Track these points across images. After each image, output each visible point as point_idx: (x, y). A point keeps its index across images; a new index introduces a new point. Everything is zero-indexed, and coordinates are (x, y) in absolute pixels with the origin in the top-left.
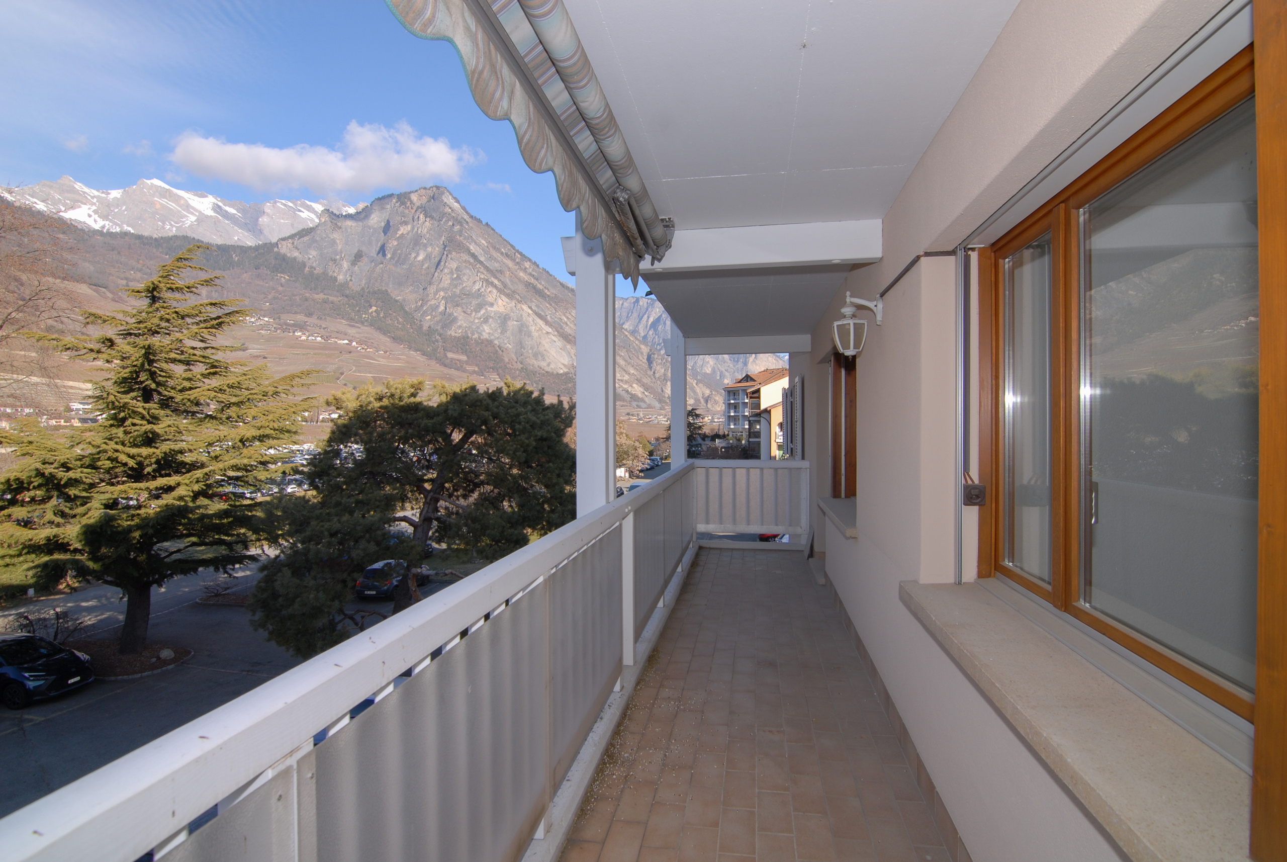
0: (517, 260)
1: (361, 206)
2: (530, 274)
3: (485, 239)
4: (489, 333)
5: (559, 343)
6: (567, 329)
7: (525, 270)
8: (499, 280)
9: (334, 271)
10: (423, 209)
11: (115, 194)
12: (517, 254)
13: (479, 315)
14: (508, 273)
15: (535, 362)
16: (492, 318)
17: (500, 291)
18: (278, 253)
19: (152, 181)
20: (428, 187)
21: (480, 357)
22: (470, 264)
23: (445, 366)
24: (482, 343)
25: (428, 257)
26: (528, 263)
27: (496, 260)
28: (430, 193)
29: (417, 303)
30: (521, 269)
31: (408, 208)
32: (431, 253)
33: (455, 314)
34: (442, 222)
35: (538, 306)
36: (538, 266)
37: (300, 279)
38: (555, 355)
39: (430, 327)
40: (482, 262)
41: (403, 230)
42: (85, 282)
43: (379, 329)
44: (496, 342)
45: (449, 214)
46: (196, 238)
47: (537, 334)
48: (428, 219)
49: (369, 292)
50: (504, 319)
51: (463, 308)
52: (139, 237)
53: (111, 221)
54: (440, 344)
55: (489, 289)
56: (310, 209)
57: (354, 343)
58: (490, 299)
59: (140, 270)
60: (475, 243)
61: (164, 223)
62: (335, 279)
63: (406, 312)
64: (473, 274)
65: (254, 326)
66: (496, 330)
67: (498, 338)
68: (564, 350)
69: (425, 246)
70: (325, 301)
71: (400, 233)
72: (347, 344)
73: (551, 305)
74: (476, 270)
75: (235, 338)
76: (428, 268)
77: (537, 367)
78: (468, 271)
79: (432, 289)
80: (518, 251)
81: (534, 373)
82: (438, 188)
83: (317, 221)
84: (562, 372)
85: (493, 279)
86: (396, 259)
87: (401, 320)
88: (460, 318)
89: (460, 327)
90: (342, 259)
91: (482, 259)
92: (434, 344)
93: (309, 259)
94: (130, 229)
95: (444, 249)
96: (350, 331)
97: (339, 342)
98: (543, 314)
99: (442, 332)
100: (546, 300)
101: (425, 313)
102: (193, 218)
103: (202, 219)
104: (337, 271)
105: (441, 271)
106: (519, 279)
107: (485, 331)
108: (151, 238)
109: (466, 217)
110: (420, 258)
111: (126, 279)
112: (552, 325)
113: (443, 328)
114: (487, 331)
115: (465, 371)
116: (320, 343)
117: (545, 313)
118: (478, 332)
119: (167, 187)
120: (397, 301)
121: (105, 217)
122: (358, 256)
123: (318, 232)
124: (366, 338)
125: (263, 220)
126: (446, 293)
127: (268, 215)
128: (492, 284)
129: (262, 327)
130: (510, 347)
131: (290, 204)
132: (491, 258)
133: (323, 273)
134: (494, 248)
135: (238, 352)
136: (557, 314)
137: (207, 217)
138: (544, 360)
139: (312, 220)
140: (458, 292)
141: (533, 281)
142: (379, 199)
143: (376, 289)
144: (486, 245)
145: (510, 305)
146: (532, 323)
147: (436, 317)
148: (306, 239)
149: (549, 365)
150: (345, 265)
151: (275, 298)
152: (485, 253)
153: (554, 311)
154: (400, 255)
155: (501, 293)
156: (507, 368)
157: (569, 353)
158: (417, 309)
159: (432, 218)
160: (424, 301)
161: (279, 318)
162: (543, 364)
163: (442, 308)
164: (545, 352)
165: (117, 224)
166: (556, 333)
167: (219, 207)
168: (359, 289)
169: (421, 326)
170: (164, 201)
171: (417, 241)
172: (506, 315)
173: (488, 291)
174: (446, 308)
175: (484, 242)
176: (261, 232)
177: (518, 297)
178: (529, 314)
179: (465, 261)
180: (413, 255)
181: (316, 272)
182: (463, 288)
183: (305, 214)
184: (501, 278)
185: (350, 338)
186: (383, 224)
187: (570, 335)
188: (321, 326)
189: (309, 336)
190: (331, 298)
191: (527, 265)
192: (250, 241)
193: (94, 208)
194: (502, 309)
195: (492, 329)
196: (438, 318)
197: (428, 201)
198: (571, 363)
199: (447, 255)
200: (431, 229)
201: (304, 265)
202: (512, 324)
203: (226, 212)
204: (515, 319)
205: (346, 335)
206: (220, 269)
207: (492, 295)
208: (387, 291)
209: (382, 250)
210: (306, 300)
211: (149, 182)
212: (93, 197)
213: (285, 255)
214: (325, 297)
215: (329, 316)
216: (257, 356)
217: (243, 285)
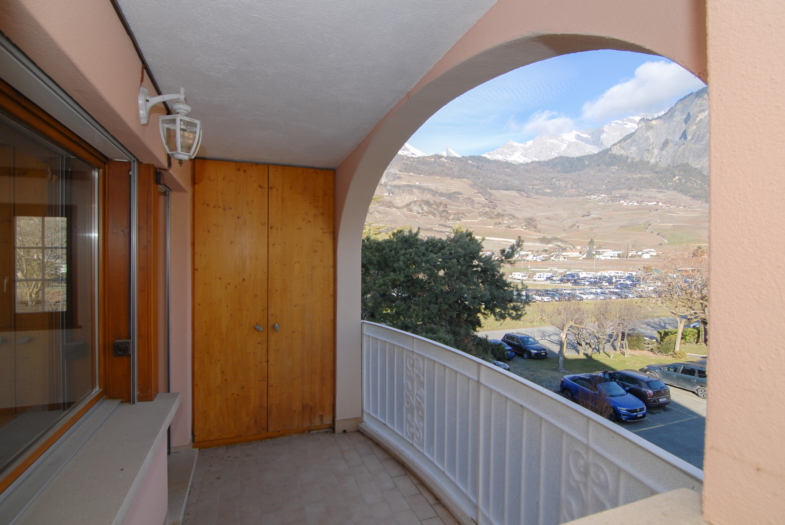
1: (668, 108)
9: (648, 158)
11: (529, 143)
18: (611, 154)
31: (705, 99)
37: (625, 167)
42: (515, 190)
43: (682, 191)
49: (673, 167)
52: (539, 162)
53: (528, 157)
56: (632, 121)
57: (660, 204)
59: (539, 179)
62: (649, 162)
63: (703, 175)
65: (595, 201)
70: (641, 179)
71: (698, 119)
72: (655, 204)
75: (584, 209)
83: (636, 127)
86: (695, 139)
87: (699, 182)
90: (653, 148)
93: (631, 153)
96: (658, 196)
97: (649, 204)
102: (565, 146)
103: (570, 145)
104: (649, 157)
108: (545, 161)
111: (533, 185)
116: (636, 206)
120: (696, 169)
121: (525, 156)
122: (666, 143)
123: (637, 134)
124: (670, 199)
125: (604, 136)
127: (606, 132)
129: (600, 201)
131: (620, 122)
133: (640, 160)
135: (585, 217)
137: (572, 143)
139: (633, 128)
142: (682, 100)
143: (679, 163)
148: (629, 141)
150: (656, 151)
151: (609, 182)
154: (698, 135)
161: (611, 194)
165: (530, 158)
167: (579, 136)
168: (666, 166)
176: (602, 144)
181: (635, 161)
183: (629, 125)
185: (658, 200)
186: (684, 117)
188: (638, 195)
189: (629, 202)
190: (645, 176)
192: (594, 150)
193: (521, 152)
201: (627, 158)
203: (582, 137)
205: (655, 198)
206: (578, 171)
208: (687, 163)
209: (684, 135)
210: (629, 180)
212: (520, 148)
213: (615, 154)
214: (641, 175)
215: (643, 187)
216: (596, 219)
217: (590, 177)
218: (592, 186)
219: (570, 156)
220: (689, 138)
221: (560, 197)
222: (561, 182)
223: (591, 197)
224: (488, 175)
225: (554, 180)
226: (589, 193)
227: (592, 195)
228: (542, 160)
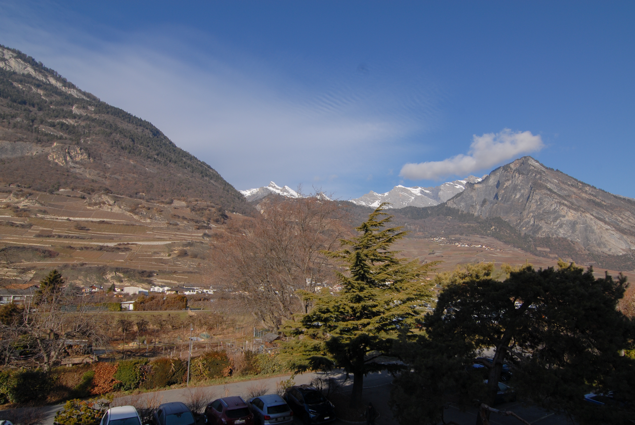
0: (580, 187)
1: (484, 177)
2: (590, 194)
3: (557, 179)
4: (564, 234)
5: (617, 235)
6: (622, 225)
7: (586, 192)
8: (568, 201)
9: (472, 211)
10: (518, 171)
11: (386, 194)
12: (579, 183)
13: (556, 223)
14: (574, 196)
15: (599, 249)
16: (565, 224)
17: (569, 207)
18: (447, 207)
19: (399, 186)
20: (519, 158)
21: (559, 249)
22: (548, 195)
23: (536, 255)
24: (559, 240)
25: (522, 195)
26: (588, 187)
27: (565, 190)
28: (521, 161)
29: (517, 221)
30: (583, 192)
31: (509, 172)
32: (524, 193)
33: (540, 225)
34: (529, 175)
35: (598, 213)
36: (595, 188)
37: (457, 218)
38: (614, 243)
39: (525, 234)
40: (556, 192)
41: (507, 184)
43: (497, 238)
44: (569, 239)
45: (533, 170)
46: (414, 206)
47: (599, 231)
48: (520, 175)
49: (490, 219)
50: (573, 224)
51: (545, 221)
52: (394, 210)
54: (532, 243)
55: (562, 207)
56: (461, 184)
57: (484, 246)
58: (563, 213)
60: (550, 182)
61: (403, 202)
62: (473, 215)
63: (511, 227)
64: (550, 200)
65: (437, 242)
66: (568, 231)
67: (570, 236)
68: (621, 240)
69: (520, 190)
70: (469, 227)
71: (505, 186)
72: (480, 247)
73: (608, 211)
74: (552, 198)
75: (430, 248)
76: (522, 201)
77: (600, 252)
78: (547, 199)
79: (525, 213)
80: (580, 182)
81: (599, 256)
82: (525, 157)
83: (464, 188)
84: (621, 254)
85: (563, 201)
86: (504, 200)
87: (508, 232)
88: (544, 226)
89: (544, 232)
90: (476, 204)
91: (555, 191)
92: (529, 243)
93: (461, 207)
94: (391, 207)
95: (531, 189)
96: (481, 240)
97: (476, 246)
98: (602, 217)
99: (533, 236)
100: (603, 209)
101: (522, 226)
102: (413, 198)
103: (417, 197)
104: (474, 211)
105: (530, 202)
106: (582, 198)
107: (560, 233)
108: (398, 209)
109: (543, 169)
110: (518, 197)
112: (610, 224)
113: (533, 233)
114: (562, 233)
115: (549, 257)
116: (467, 248)
117: (603, 217)
118: (556, 234)
119: (404, 187)
120: (506, 222)
122: (484, 202)
123: (464, 194)
124: (490, 243)
125: (441, 193)
126: (534, 214)
127: (442, 190)
128: (563, 204)
129: (441, 242)
130: (579, 240)
131: (452, 183)
132: (562, 189)
133: (468, 213)
134: (563, 183)
135: (431, 255)
136: (614, 216)
137: (418, 196)
138: (605, 247)
139: (461, 189)
140: (541, 212)
141: (592, 197)
142: (493, 171)
143: (494, 217)
144: (557, 182)
145: (577, 215)
146: (594, 224)
147: (529, 227)
148: (459, 198)
149: (610, 250)
150: (478, 207)
151: (446, 228)
152: (557, 187)
153: (611, 215)
154: (506, 197)
155: (570, 209)
156: (578, 254)
157: (626, 241)
158: (517, 225)
159: (523, 174)
160: (521, 220)
161: (448, 237)
162: (606, 250)
163: (532, 222)
164: (606, 242)
166: (614, 229)
167: (423, 191)
168: (485, 218)
169: (520, 234)
170: (403, 193)
171: (515, 188)
172: (575, 221)
173: (561, 209)
174: (534, 222)
175: (556, 181)
176: (439, 199)
177: (582, 209)
178: (591, 219)
179: (545, 194)
180: (513, 196)
181: (464, 213)
182: (544, 209)
183: (458, 186)
184: (569, 200)
185: (482, 244)
186: (496, 183)
187: (626, 229)
188: (467, 239)
189: (462, 245)
190: (472, 225)
191: (587, 189)
192: (435, 204)
193: (380, 201)
194: (571, 218)
195: (565, 231)
196: (530, 228)
197: (520, 166)
198: (628, 247)
199: (533, 193)
200: (523, 180)
201: (458, 210)
202: (579, 227)
203: (426, 192)
204: (581, 223)
205: (480, 242)
206: (423, 218)
207: (564, 210)
208: (500, 217)
209: (496, 197)
210: (460, 227)
211: (397, 187)
212: (379, 197)
213: (450, 207)
214: (469, 224)
215: (471, 234)
216: (439, 256)
217: (433, 224)
218: (434, 231)
219: (418, 207)
220: (500, 199)
221: (411, 238)
222: (411, 227)
223: (434, 239)
224: (356, 217)
225: (406, 224)
226: (433, 236)
227: (435, 238)
228: (397, 208)
